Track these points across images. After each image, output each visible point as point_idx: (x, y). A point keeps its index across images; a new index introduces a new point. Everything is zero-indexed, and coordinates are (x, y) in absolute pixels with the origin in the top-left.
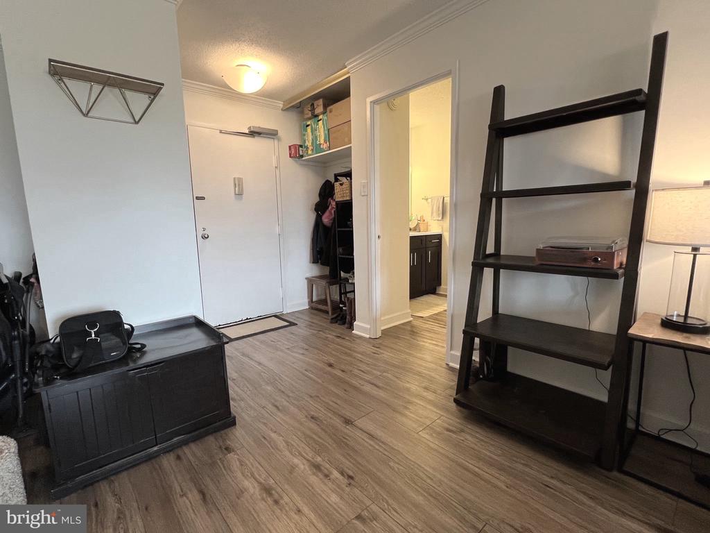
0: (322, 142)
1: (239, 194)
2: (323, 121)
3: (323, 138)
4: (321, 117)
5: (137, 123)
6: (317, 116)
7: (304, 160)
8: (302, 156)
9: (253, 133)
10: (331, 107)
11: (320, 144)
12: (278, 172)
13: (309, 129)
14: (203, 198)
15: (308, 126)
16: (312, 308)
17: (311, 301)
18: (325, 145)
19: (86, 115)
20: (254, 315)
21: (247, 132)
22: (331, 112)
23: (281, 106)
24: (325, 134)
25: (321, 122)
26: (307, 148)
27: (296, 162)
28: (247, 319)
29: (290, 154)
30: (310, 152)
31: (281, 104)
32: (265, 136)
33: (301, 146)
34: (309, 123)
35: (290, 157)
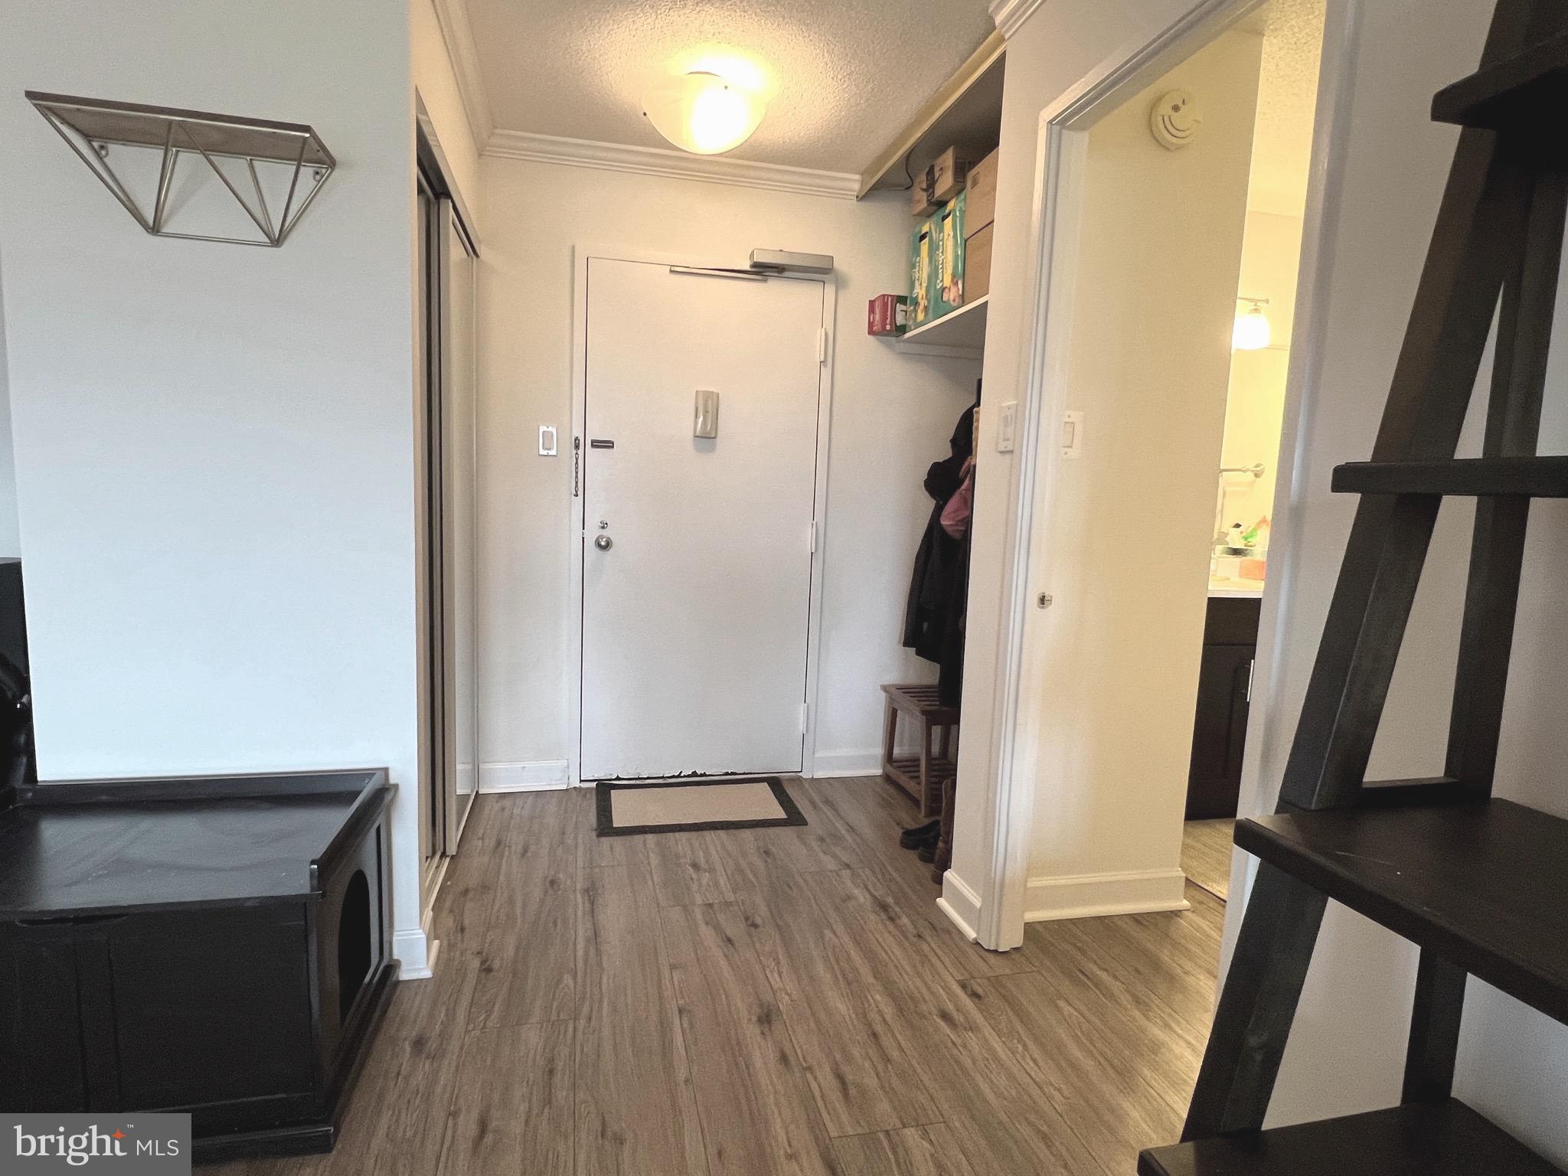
0: (947, 282)
1: (706, 438)
2: (955, 216)
3: (949, 271)
4: (951, 206)
5: (277, 242)
6: (942, 204)
7: (910, 340)
8: (902, 329)
9: (762, 270)
10: (974, 172)
11: (943, 289)
12: (826, 373)
13: (925, 245)
14: (608, 445)
15: (923, 237)
16: (887, 778)
17: (889, 757)
18: (954, 290)
19: (155, 229)
20: (714, 769)
21: (747, 267)
22: (975, 183)
23: (856, 186)
24: (956, 257)
25: (949, 221)
26: (916, 303)
27: (890, 346)
28: (695, 774)
29: (871, 325)
30: (921, 317)
31: (854, 183)
32: (797, 275)
33: (902, 300)
34: (925, 229)
35: (871, 332)
